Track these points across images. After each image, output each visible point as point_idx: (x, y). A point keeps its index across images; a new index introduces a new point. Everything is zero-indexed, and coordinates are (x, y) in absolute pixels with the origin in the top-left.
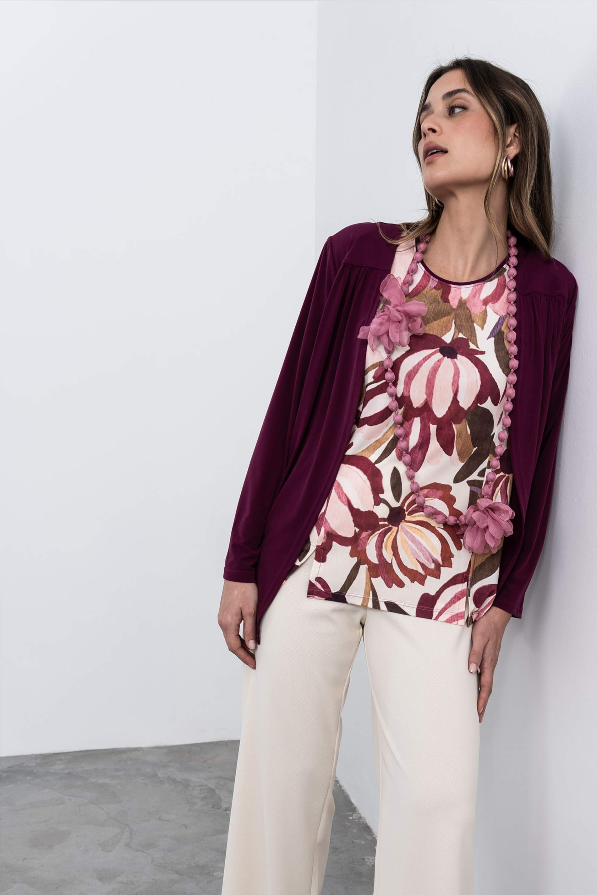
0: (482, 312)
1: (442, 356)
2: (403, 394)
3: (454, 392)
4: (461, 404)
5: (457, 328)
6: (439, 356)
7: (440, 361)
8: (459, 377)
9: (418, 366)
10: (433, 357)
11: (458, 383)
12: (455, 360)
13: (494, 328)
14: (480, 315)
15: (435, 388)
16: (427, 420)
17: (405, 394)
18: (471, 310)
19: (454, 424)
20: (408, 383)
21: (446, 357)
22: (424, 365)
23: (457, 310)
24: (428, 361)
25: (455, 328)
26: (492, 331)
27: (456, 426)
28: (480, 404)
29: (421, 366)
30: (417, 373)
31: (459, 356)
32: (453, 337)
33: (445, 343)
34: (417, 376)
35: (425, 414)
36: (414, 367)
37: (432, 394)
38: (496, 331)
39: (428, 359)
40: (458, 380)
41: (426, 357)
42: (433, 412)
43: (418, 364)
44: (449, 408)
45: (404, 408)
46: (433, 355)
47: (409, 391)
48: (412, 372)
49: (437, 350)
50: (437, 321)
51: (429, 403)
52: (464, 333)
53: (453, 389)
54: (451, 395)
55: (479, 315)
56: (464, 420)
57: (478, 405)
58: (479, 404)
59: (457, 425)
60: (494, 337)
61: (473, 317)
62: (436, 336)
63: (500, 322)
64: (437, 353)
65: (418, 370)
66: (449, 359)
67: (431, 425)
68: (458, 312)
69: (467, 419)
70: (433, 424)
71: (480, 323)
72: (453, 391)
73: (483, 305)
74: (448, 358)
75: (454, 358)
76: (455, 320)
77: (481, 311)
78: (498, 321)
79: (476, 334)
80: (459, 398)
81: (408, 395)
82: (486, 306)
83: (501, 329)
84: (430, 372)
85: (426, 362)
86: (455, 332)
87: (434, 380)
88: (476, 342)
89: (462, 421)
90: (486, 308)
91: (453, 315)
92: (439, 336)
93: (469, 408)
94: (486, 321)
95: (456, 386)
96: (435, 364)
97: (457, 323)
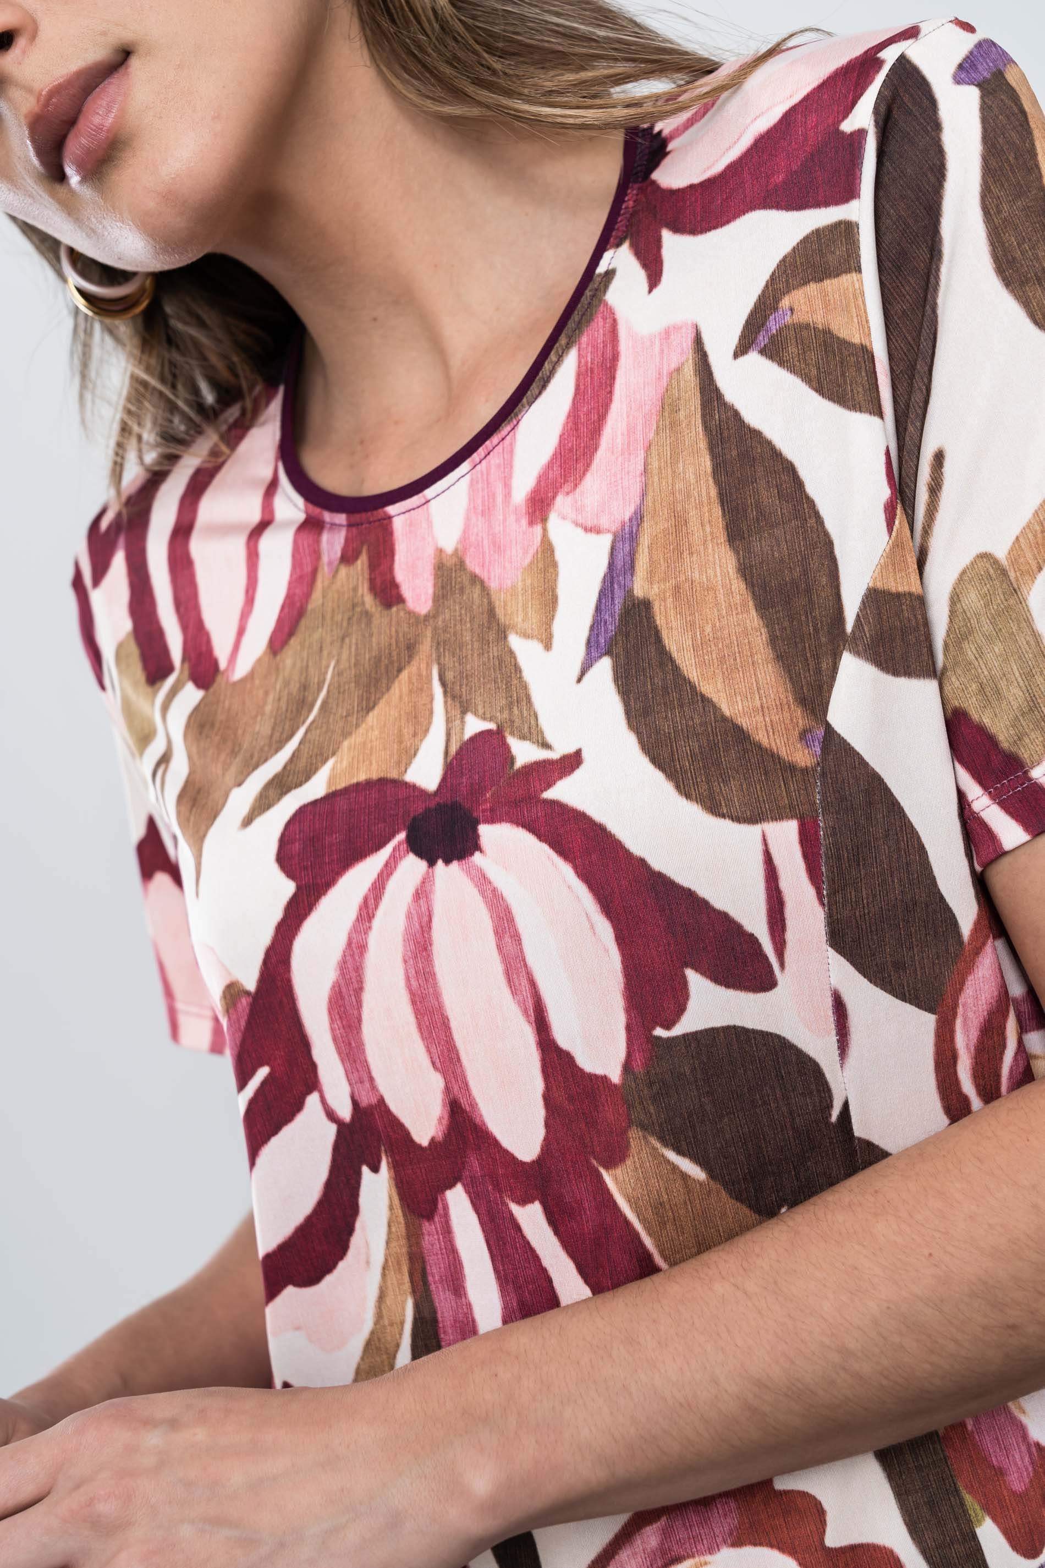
0: (531, 563)
1: (422, 865)
2: (355, 1103)
3: (531, 1012)
4: (588, 1062)
5: (454, 697)
6: (413, 866)
7: (422, 894)
8: (517, 938)
9: (353, 956)
10: (392, 885)
11: (526, 965)
12: (477, 857)
13: (598, 609)
14: (529, 582)
15: (454, 1024)
16: (490, 1188)
17: (365, 1101)
18: (486, 580)
19: (607, 1168)
20: (350, 1044)
21: (440, 863)
22: (374, 939)
23: (435, 617)
24: (380, 913)
25: (446, 702)
26: (592, 628)
27: (616, 1179)
28: (668, 1027)
29: (363, 948)
30: (361, 989)
31: (485, 830)
32: (446, 753)
33: (422, 793)
34: (368, 998)
35: (474, 1163)
36: (343, 966)
37: (459, 1059)
38: (612, 616)
39: (376, 907)
40: (521, 951)
41: (366, 900)
42: (496, 1143)
43: (349, 944)
44: (548, 1099)
45: (388, 1163)
46: (390, 874)
47: (371, 1079)
48: (344, 990)
49: (400, 844)
50: (376, 711)
51: (464, 1102)
52: (481, 711)
53: (519, 1003)
54: (528, 1035)
55: (524, 580)
56: (634, 1135)
57: (659, 1038)
58: (659, 1032)
59: (618, 1171)
60: (608, 653)
61: (500, 612)
62: (382, 782)
63: (619, 564)
64: (401, 858)
65: (359, 970)
66: (455, 865)
67: (514, 1208)
68: (444, 621)
69: (644, 1127)
70: (523, 1201)
71: (533, 621)
72: (525, 1012)
73: (531, 523)
74: (447, 862)
75: (472, 854)
76: (439, 664)
77: (527, 561)
78: (611, 565)
79: (525, 687)
80: (563, 1037)
81: (374, 1101)
82: (544, 520)
83: (629, 593)
84: (405, 962)
85: (376, 923)
86: (448, 721)
87: (437, 995)
88: (533, 722)
89: (628, 1146)
90: (545, 530)
91: (426, 647)
92: (394, 775)
93: (627, 1067)
94: (554, 600)
95: (524, 982)
96: (409, 916)
97: (450, 676)
